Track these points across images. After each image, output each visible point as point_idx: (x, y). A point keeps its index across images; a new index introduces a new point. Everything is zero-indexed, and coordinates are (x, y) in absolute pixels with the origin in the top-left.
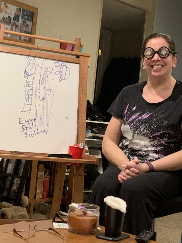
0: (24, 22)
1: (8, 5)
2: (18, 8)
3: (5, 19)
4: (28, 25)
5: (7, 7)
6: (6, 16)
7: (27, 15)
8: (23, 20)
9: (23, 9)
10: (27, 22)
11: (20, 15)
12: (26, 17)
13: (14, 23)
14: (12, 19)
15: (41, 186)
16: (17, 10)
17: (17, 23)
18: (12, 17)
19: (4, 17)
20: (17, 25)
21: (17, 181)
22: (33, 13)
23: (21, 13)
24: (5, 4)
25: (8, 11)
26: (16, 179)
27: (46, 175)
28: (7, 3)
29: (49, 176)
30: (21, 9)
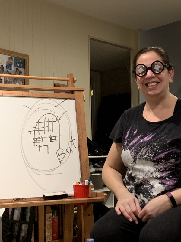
0: (17, 69)
2: (10, 57)
7: (19, 62)
8: (16, 68)
9: (14, 57)
10: (20, 69)
11: (12, 63)
14: (5, 68)
15: (50, 228)
17: (10, 71)
21: (24, 227)
22: (25, 60)
23: (13, 61)
26: (24, 226)
27: (54, 216)
29: (57, 217)
30: (12, 58)
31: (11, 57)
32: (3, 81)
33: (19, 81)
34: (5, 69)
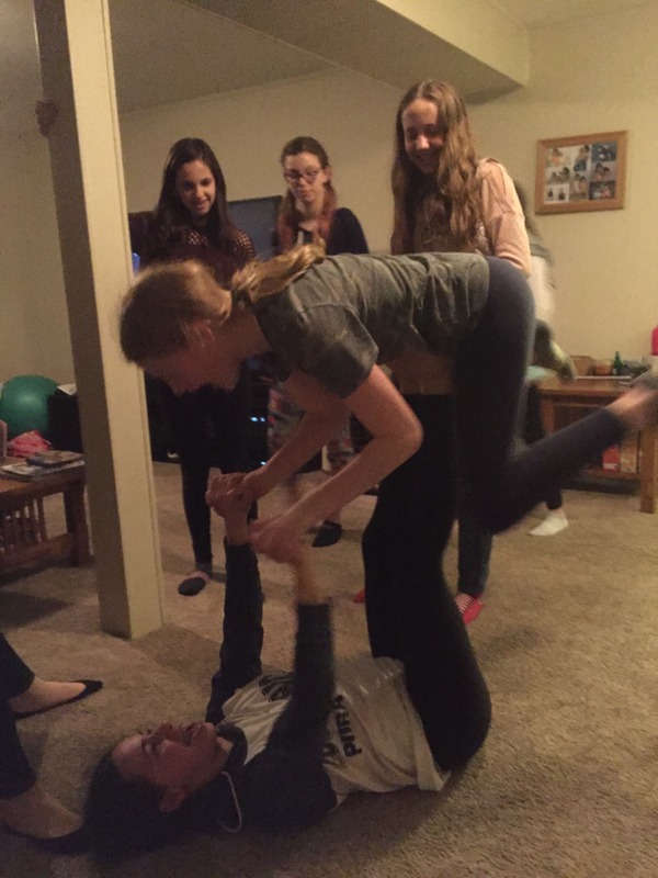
0: (599, 166)
1: (560, 150)
2: (582, 146)
3: (558, 174)
4: (606, 169)
5: (559, 154)
6: (558, 170)
7: (605, 152)
8: (595, 165)
10: (605, 164)
11: (587, 158)
12: (602, 156)
13: (577, 175)
16: (582, 151)
17: (581, 173)
18: (571, 167)
19: (554, 174)
20: (583, 178)
22: (617, 142)
23: (590, 154)
24: (555, 151)
25: (562, 160)
28: (561, 146)
31: (587, 148)
32: (567, 197)
33: (602, 186)
34: (572, 173)
